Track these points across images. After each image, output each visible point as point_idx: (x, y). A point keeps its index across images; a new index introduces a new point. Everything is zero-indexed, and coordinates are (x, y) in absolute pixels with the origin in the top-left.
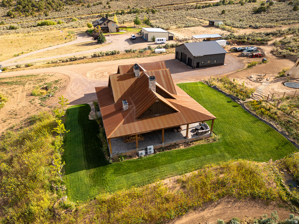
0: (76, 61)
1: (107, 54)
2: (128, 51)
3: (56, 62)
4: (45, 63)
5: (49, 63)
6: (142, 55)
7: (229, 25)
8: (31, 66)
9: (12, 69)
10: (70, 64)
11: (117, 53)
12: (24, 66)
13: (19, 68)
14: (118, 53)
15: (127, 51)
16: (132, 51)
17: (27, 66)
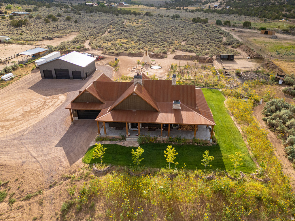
7: (18, 40)
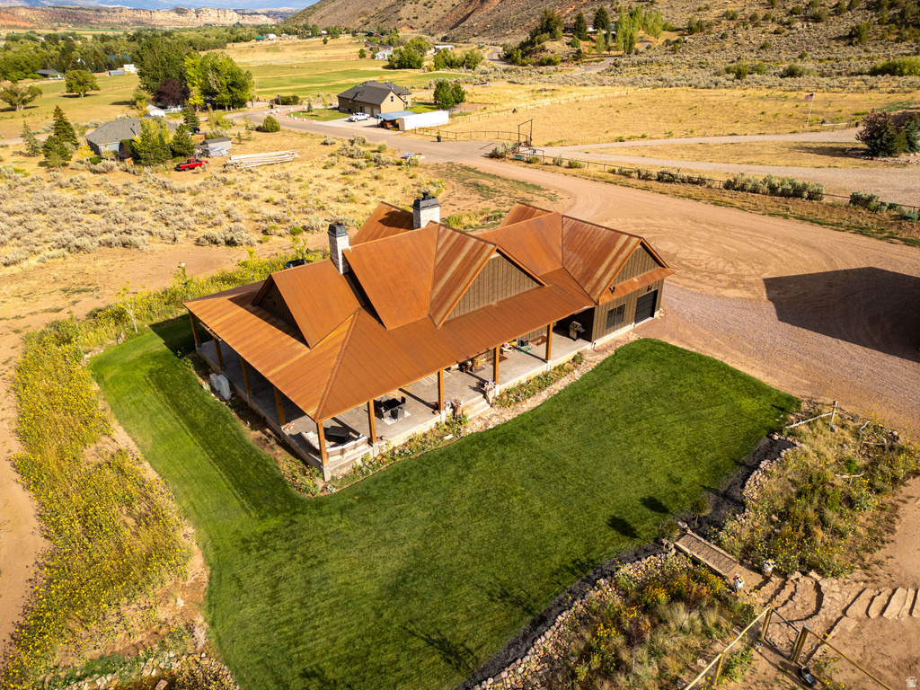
0: (669, 185)
1: (773, 190)
2: (862, 199)
3: (627, 175)
4: (607, 168)
5: (613, 172)
6: (894, 229)
8: (576, 167)
9: (547, 164)
10: (646, 189)
11: (806, 194)
12: (565, 163)
13: (557, 165)
14: (813, 196)
15: (856, 200)
16: (873, 204)
17: (571, 166)
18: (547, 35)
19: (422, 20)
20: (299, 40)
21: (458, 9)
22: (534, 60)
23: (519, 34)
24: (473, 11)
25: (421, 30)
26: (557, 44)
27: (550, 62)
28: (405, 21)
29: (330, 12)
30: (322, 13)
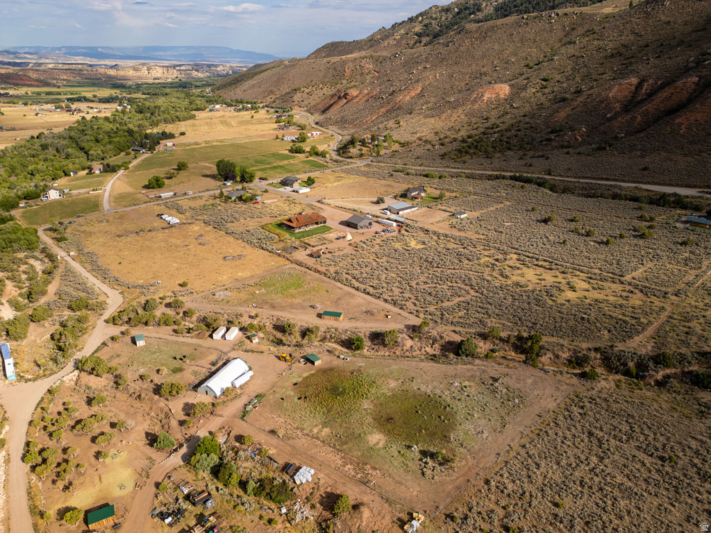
5: (335, 206)
8: (330, 205)
9: (325, 204)
18: (351, 146)
19: (306, 102)
20: (236, 114)
21: (326, 100)
22: (346, 156)
23: (351, 128)
24: (334, 103)
25: (305, 109)
26: (355, 150)
27: (351, 157)
28: (296, 102)
29: (250, 88)
30: (244, 88)
